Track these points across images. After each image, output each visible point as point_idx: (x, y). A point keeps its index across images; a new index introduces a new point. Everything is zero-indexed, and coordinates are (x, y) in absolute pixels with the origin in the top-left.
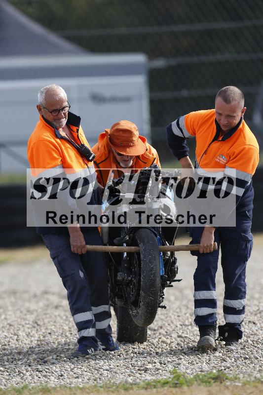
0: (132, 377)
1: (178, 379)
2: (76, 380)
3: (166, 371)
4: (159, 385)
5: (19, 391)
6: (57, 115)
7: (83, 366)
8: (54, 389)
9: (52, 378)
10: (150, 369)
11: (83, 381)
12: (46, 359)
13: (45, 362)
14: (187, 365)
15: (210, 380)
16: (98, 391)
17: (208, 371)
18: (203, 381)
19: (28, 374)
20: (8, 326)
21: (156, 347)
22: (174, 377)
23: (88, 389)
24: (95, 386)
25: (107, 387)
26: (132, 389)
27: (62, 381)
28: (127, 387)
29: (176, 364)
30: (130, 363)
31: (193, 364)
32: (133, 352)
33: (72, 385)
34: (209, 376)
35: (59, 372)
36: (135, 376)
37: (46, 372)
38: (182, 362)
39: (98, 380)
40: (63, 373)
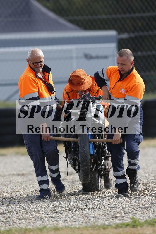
0: (107, 222)
1: (135, 223)
2: (75, 223)
3: (128, 217)
4: (124, 226)
5: (41, 230)
6: (37, 65)
7: (78, 215)
8: (62, 228)
9: (61, 222)
10: (119, 217)
11: (79, 223)
12: (57, 211)
13: (56, 212)
14: (141, 214)
15: (154, 223)
16: (88, 230)
17: (153, 218)
18: (149, 224)
19: (46, 219)
20: (34, 191)
21: (122, 204)
22: (133, 222)
23: (82, 228)
24: (86, 227)
25: (93, 227)
26: (108, 228)
27: (66, 224)
28: (105, 227)
29: (134, 214)
30: (107, 213)
31: (144, 214)
32: (108, 207)
33: (73, 226)
34: (153, 221)
35: (65, 218)
36: (109, 221)
37: (57, 218)
38: (137, 212)
39: (88, 223)
40: (67, 219)
